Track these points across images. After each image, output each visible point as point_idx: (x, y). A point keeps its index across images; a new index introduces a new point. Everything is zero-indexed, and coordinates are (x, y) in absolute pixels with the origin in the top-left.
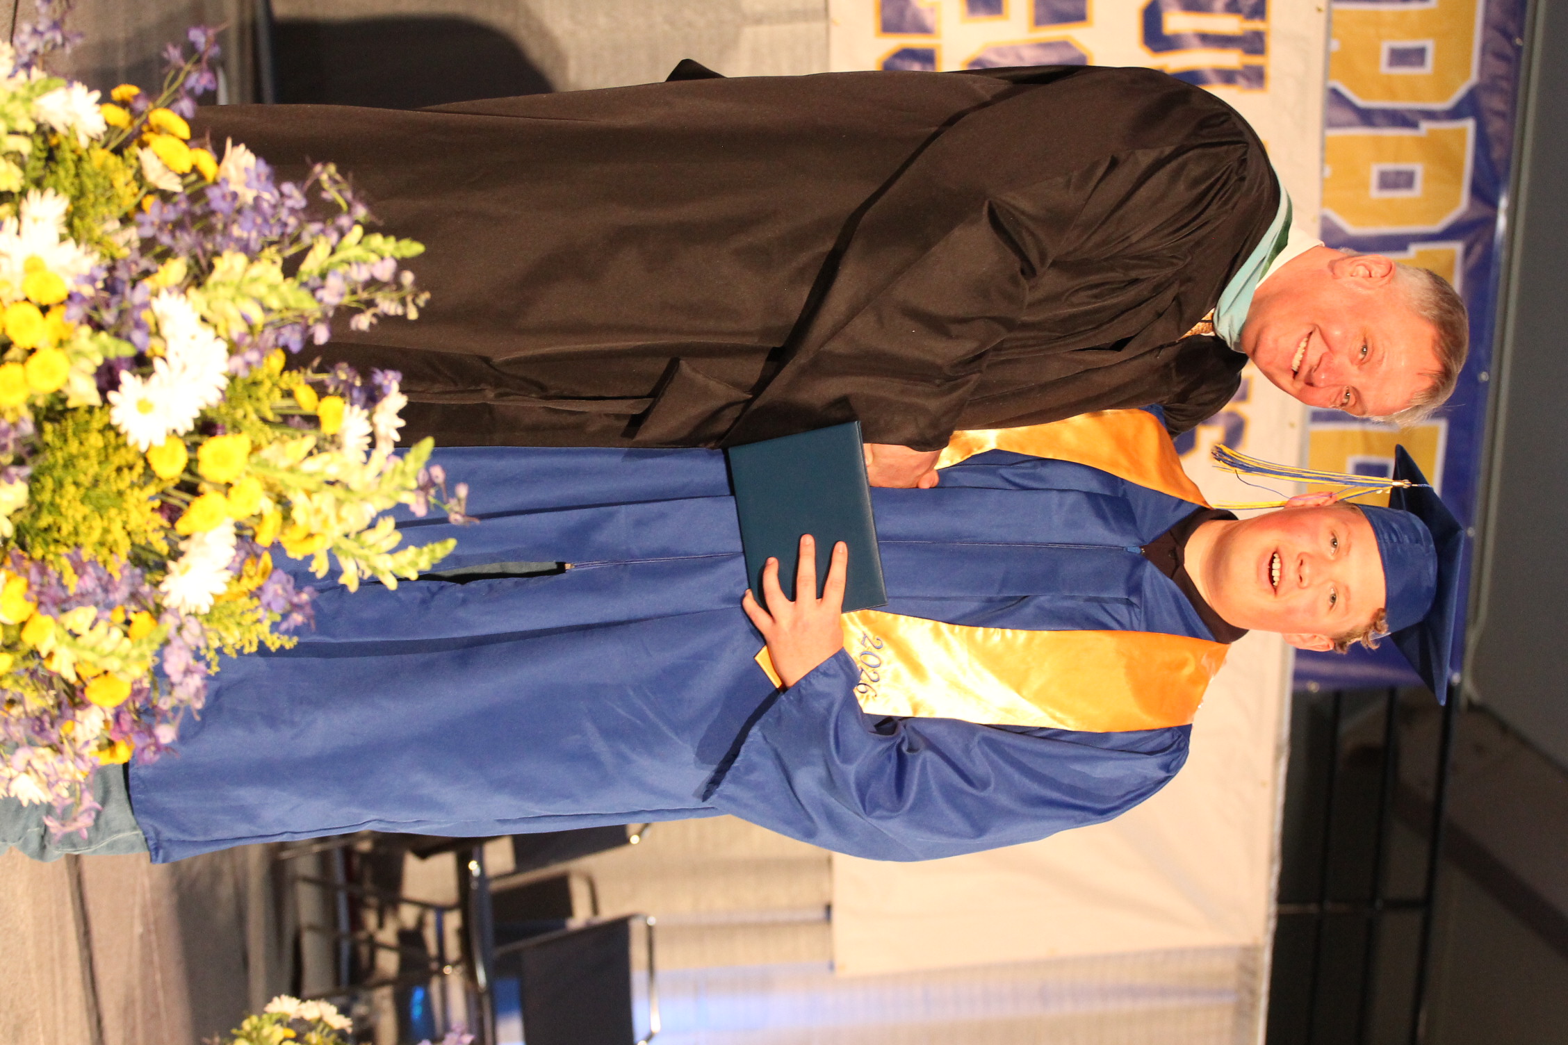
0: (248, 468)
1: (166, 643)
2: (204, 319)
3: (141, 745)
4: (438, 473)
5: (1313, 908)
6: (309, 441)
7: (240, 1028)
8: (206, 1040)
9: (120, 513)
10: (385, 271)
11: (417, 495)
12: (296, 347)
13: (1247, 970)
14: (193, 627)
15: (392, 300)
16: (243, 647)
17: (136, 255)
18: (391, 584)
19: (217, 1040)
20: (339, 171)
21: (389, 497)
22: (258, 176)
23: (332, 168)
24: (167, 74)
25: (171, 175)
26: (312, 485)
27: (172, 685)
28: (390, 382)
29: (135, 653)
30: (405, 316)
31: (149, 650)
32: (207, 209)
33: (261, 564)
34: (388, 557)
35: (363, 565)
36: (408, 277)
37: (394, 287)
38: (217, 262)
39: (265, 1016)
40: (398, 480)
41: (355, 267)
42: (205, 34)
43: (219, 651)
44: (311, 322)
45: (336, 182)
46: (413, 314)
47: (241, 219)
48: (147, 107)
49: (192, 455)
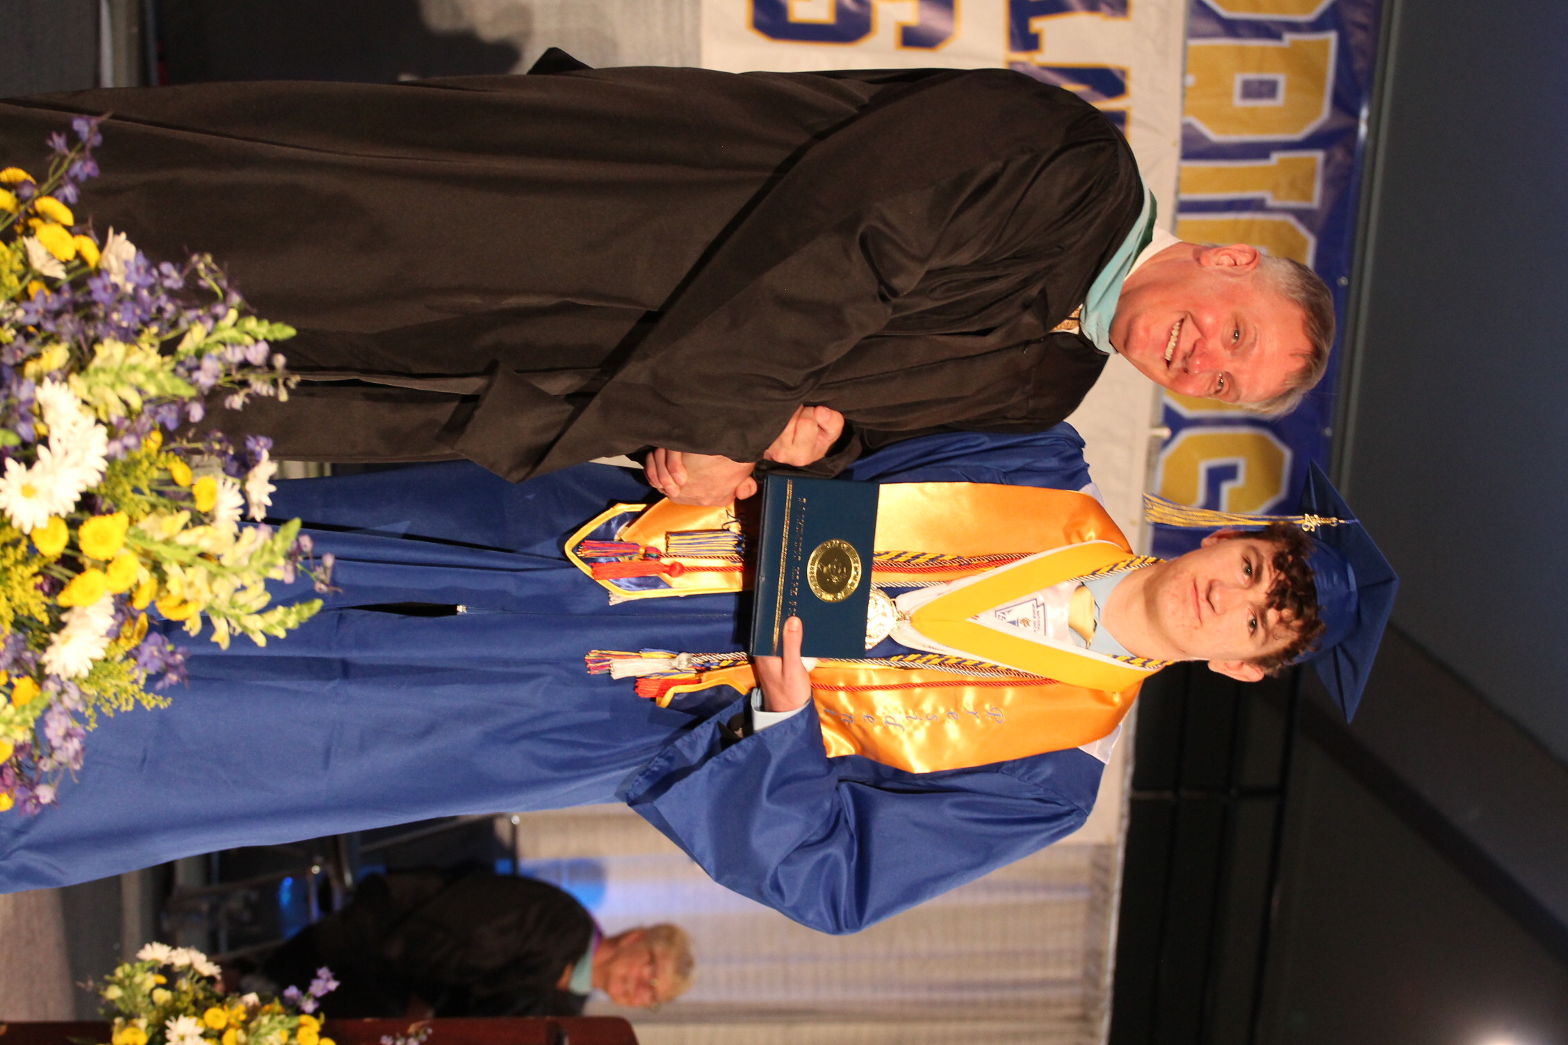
0: (126, 540)
1: (49, 708)
2: (85, 402)
3: (22, 798)
4: (306, 542)
5: (1168, 795)
6: (185, 516)
7: (113, 974)
8: (81, 985)
9: (4, 591)
10: (257, 354)
11: (287, 564)
12: (172, 425)
13: (1099, 866)
14: (74, 693)
15: (264, 382)
16: (119, 707)
17: (21, 339)
18: (261, 641)
19: (91, 983)
20: (215, 260)
21: (259, 573)
22: (138, 269)
23: (209, 258)
24: (52, 161)
25: (55, 262)
26: (186, 557)
27: (53, 749)
28: (262, 448)
29: (18, 719)
30: (276, 398)
31: (30, 716)
32: (88, 299)
33: (138, 626)
34: (257, 617)
35: (233, 623)
36: (280, 360)
37: (266, 369)
38: (98, 348)
39: (138, 965)
40: (267, 558)
41: (229, 349)
42: (89, 124)
43: (97, 708)
44: (187, 400)
45: (211, 271)
46: (283, 396)
47: (121, 307)
48: (32, 193)
49: (73, 533)
